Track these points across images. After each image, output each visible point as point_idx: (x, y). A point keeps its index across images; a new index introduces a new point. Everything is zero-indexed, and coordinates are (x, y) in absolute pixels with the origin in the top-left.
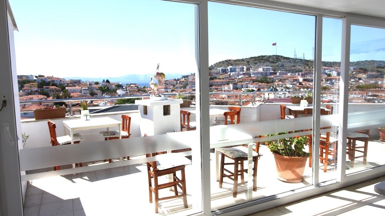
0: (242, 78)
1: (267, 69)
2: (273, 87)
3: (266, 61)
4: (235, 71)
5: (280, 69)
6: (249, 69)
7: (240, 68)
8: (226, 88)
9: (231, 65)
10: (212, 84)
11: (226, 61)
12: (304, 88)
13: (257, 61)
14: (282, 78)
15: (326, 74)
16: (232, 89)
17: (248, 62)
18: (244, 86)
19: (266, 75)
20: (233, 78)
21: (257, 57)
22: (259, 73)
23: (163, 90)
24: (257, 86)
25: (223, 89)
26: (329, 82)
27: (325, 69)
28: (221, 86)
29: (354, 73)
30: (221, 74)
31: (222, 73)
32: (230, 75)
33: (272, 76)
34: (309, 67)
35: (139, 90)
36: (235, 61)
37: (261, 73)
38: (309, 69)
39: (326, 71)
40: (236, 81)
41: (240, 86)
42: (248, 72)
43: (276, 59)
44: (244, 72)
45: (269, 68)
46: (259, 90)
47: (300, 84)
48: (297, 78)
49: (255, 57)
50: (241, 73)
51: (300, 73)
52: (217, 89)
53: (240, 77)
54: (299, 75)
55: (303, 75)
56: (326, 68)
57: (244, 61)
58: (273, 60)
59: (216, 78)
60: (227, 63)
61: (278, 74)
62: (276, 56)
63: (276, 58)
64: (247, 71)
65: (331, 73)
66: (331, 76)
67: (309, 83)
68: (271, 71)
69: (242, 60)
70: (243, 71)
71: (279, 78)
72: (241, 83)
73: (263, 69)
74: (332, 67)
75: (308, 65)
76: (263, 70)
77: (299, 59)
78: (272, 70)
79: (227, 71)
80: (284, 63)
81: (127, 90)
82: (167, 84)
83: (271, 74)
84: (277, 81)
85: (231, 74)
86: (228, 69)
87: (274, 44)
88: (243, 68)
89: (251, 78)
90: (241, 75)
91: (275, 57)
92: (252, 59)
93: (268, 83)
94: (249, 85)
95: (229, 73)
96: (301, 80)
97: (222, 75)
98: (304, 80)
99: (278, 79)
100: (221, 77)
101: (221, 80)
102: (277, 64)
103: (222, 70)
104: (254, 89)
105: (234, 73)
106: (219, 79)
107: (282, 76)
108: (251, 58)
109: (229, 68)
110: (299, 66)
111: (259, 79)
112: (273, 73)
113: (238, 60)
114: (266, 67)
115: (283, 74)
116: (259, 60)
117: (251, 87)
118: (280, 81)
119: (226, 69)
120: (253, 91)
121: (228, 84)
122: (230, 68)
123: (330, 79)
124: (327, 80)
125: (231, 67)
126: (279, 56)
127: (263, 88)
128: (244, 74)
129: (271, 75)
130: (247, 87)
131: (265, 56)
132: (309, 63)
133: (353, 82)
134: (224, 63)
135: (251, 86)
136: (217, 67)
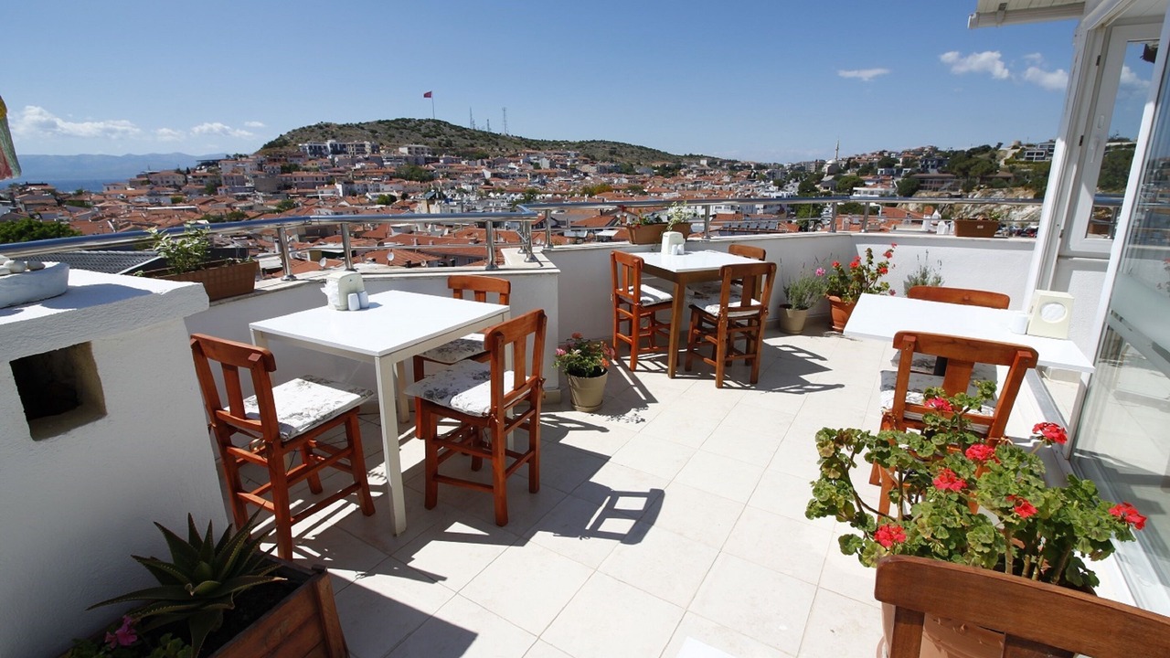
0: (363, 168)
1: (417, 148)
2: (436, 189)
3: (413, 131)
4: (345, 152)
5: (446, 152)
6: (378, 147)
7: (356, 146)
8: (326, 192)
9: (334, 138)
10: (288, 183)
11: (319, 127)
12: (494, 191)
13: (393, 132)
14: (450, 171)
15: (532, 164)
16: (341, 195)
17: (374, 132)
18: (369, 187)
19: (417, 162)
20: (341, 168)
21: (392, 121)
22: (401, 158)
23: (144, 199)
24: (400, 187)
25: (320, 195)
26: (537, 180)
27: (528, 154)
28: (314, 188)
29: (577, 163)
30: (310, 160)
31: (313, 156)
32: (333, 161)
33: (431, 167)
34: (500, 149)
35: (60, 203)
36: (341, 127)
37: (406, 159)
38: (500, 153)
39: (532, 158)
40: (351, 176)
41: (360, 187)
42: (376, 155)
43: (433, 129)
44: (367, 156)
45: (422, 149)
46: (405, 196)
47: (487, 182)
48: (480, 172)
49: (387, 121)
50: (361, 157)
51: (485, 161)
52: (303, 195)
53: (358, 166)
54: (483, 164)
55: (490, 166)
56: (531, 151)
57: (362, 128)
58: (427, 131)
59: (296, 168)
60: (322, 131)
61: (442, 161)
62: (434, 121)
63: (434, 126)
64: (373, 152)
65: (539, 162)
66: (540, 168)
67: (502, 181)
68: (426, 155)
69: (357, 126)
70: (364, 152)
71: (443, 170)
72: (361, 181)
73: (409, 148)
74: (540, 150)
75: (497, 144)
76: (410, 152)
77: (481, 131)
78: (429, 153)
79: (323, 151)
80: (452, 139)
81: (14, 203)
82: (156, 184)
83: (427, 161)
84: (441, 176)
85: (336, 159)
86: (325, 147)
87: (428, 95)
88: (364, 146)
89: (383, 170)
90: (359, 161)
91: (431, 124)
92: (383, 126)
93: (423, 180)
94: (382, 186)
95: (330, 157)
96: (488, 174)
97: (314, 162)
98: (494, 175)
99: (442, 173)
100: (309, 165)
101: (312, 174)
102: (437, 140)
103: (310, 148)
104: (395, 194)
105: (342, 156)
106: (307, 170)
107: (451, 167)
108: (380, 122)
109: (328, 144)
110: (482, 146)
111: (403, 173)
112: (432, 159)
113: (349, 126)
114: (414, 145)
115: (453, 162)
116: (397, 129)
117: (389, 190)
118: (447, 176)
119: (322, 145)
120: (393, 199)
121: (331, 183)
122: (331, 145)
123: (540, 174)
124: (534, 176)
125: (334, 141)
126: (439, 122)
127: (414, 192)
128: (367, 159)
129: (427, 163)
130: (378, 191)
131: (409, 120)
132: (499, 140)
133: (576, 179)
134: (312, 131)
135: (387, 187)
136: (297, 142)
